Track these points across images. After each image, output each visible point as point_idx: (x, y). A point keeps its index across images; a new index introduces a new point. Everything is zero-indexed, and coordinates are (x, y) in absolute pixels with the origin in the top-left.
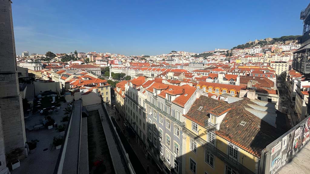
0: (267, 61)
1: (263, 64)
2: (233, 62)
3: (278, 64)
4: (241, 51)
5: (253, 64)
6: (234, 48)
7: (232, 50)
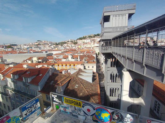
0: (93, 47)
1: (91, 48)
2: (78, 48)
3: (96, 48)
4: (81, 41)
5: (87, 48)
6: (78, 39)
7: (77, 40)
